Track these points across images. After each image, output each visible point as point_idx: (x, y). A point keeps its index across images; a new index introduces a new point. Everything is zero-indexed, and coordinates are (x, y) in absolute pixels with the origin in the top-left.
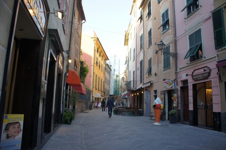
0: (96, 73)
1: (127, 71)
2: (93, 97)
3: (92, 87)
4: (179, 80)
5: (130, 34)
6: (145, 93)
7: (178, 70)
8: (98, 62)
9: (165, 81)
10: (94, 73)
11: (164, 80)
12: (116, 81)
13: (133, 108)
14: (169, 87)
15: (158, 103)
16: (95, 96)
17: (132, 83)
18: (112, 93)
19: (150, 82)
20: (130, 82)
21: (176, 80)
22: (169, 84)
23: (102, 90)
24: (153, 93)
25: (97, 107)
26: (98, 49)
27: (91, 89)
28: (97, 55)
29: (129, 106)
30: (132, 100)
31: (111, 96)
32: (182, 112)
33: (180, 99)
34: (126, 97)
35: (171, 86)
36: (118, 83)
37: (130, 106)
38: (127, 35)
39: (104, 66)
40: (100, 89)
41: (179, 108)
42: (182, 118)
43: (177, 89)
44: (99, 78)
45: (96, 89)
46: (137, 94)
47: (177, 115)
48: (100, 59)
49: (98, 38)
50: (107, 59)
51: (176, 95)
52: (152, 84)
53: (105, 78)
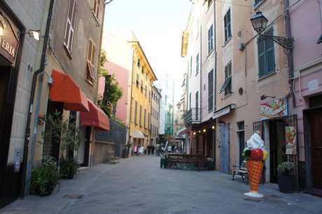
0: (135, 99)
1: (186, 96)
2: (130, 137)
3: (128, 120)
4: (299, 96)
5: (190, 34)
6: (218, 128)
7: (297, 74)
8: (140, 82)
9: (264, 101)
10: (132, 98)
11: (263, 98)
12: (169, 114)
13: (195, 156)
14: (272, 113)
15: (255, 146)
16: (134, 135)
17: (194, 112)
18: (162, 132)
19: (230, 106)
20: (191, 110)
21: (291, 96)
22: (274, 106)
23: (147, 127)
24: (235, 128)
25: (137, 153)
26: (139, 60)
27: (127, 124)
28: (139, 71)
29: (188, 153)
30: (194, 142)
31: (161, 136)
32: (308, 167)
33: (302, 137)
34: (184, 136)
35: (279, 111)
36: (171, 116)
37: (191, 152)
38: (185, 36)
39: (149, 89)
40: (142, 125)
41: (302, 159)
42: (309, 181)
43: (295, 116)
44: (141, 107)
45: (136, 125)
46: (202, 131)
47: (296, 173)
48: (142, 77)
49: (138, 42)
50: (154, 78)
51: (292, 128)
52: (232, 111)
53: (152, 108)
